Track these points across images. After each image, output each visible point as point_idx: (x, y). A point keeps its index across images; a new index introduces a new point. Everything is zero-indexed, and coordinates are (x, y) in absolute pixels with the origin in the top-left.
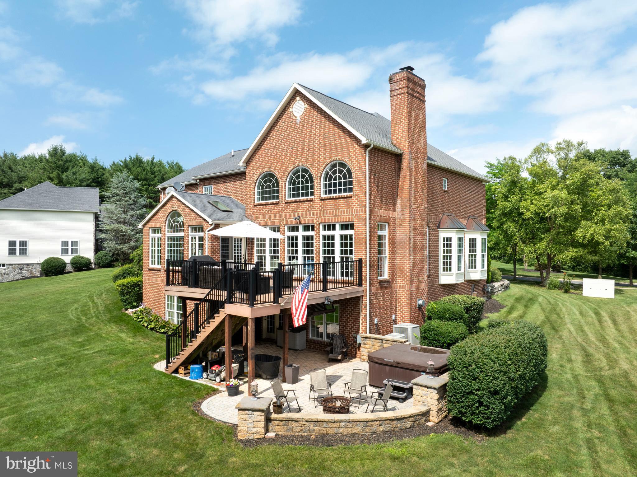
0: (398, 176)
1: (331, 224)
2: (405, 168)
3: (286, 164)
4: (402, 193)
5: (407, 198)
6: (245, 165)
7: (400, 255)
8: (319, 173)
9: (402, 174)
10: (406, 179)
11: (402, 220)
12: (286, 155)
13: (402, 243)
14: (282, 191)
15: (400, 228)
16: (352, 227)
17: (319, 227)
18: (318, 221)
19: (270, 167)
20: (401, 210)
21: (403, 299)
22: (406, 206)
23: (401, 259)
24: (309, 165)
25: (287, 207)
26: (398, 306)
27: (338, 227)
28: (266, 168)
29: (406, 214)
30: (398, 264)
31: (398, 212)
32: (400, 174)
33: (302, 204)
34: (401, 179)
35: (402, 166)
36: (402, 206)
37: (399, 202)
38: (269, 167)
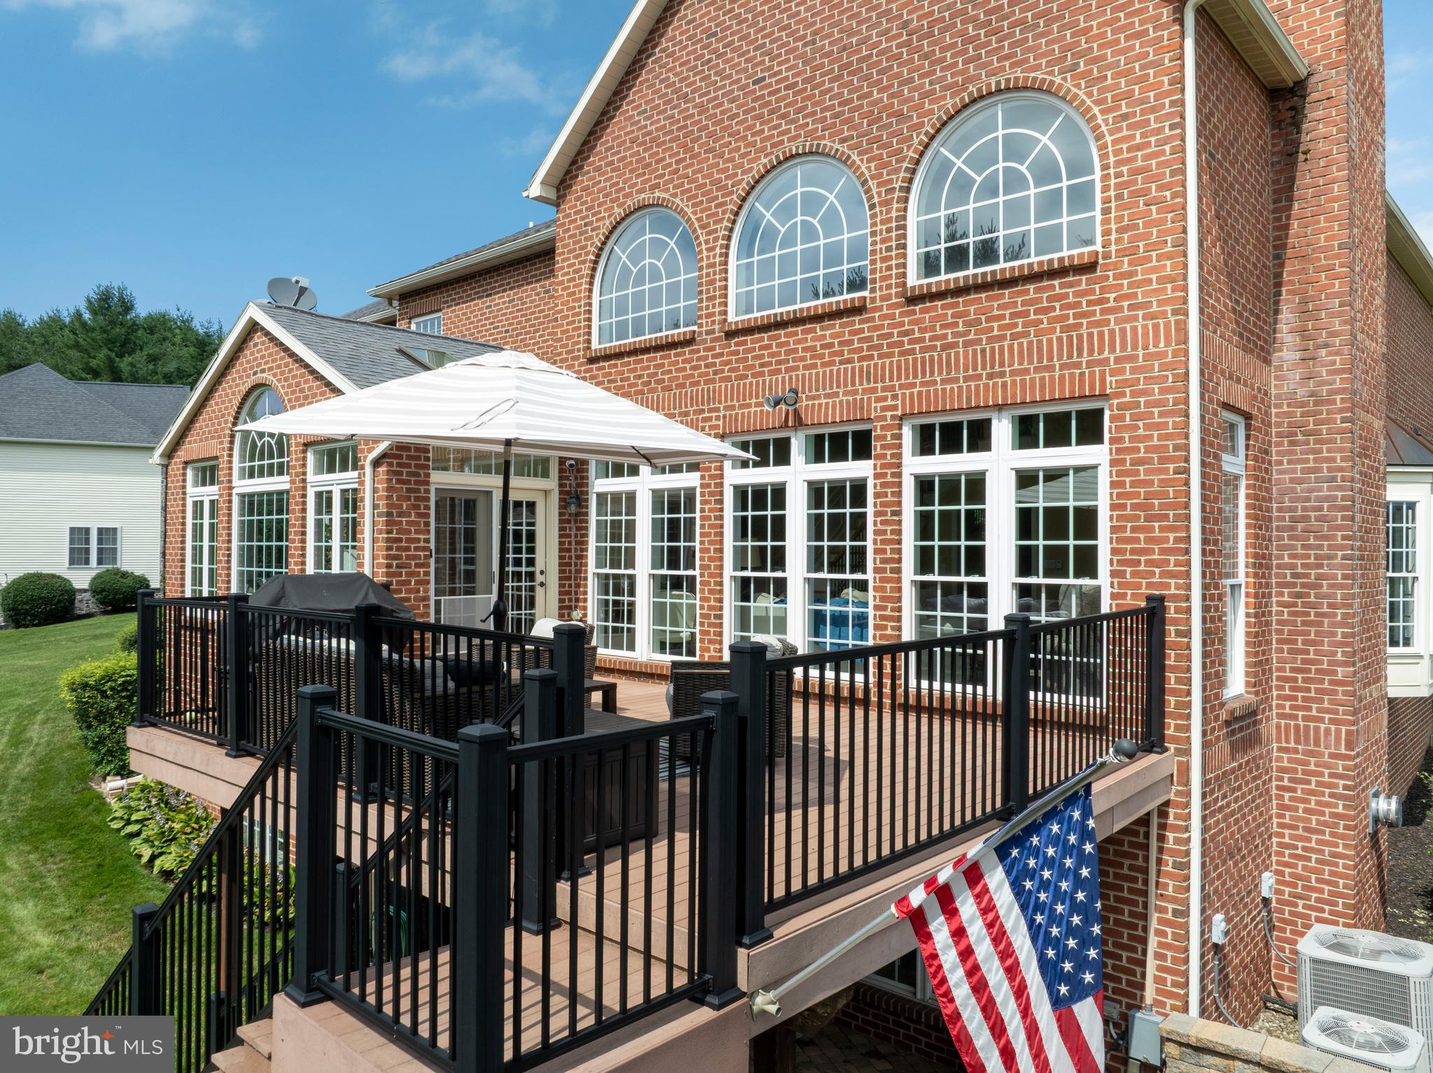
0: (1284, 191)
1: (965, 418)
2: (1322, 146)
3: (732, 160)
4: (1304, 271)
5: (1336, 295)
6: (552, 195)
7: (1295, 576)
8: (897, 171)
9: (1305, 178)
10: (1335, 200)
11: (1303, 404)
12: (731, 118)
13: (1306, 519)
14: (712, 282)
15: (1292, 443)
16: (1090, 429)
17: (899, 437)
18: (895, 408)
19: (657, 186)
20: (1298, 355)
21: (1313, 793)
22: (1333, 334)
23: (1298, 595)
24: (843, 141)
25: (736, 353)
26: (1280, 825)
27: (1002, 430)
28: (640, 191)
29: (1329, 373)
30: (1279, 622)
31: (1280, 368)
32: (1292, 180)
33: (804, 332)
34: (1296, 206)
35: (1305, 138)
36: (1305, 338)
37: (1287, 316)
38: (653, 188)
